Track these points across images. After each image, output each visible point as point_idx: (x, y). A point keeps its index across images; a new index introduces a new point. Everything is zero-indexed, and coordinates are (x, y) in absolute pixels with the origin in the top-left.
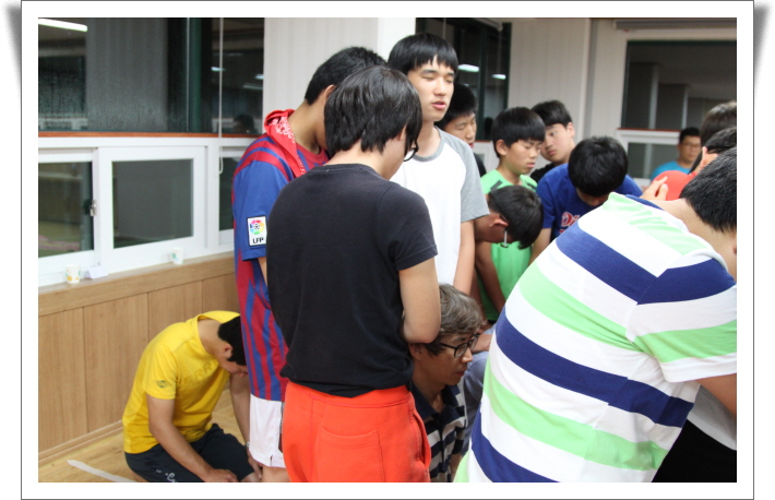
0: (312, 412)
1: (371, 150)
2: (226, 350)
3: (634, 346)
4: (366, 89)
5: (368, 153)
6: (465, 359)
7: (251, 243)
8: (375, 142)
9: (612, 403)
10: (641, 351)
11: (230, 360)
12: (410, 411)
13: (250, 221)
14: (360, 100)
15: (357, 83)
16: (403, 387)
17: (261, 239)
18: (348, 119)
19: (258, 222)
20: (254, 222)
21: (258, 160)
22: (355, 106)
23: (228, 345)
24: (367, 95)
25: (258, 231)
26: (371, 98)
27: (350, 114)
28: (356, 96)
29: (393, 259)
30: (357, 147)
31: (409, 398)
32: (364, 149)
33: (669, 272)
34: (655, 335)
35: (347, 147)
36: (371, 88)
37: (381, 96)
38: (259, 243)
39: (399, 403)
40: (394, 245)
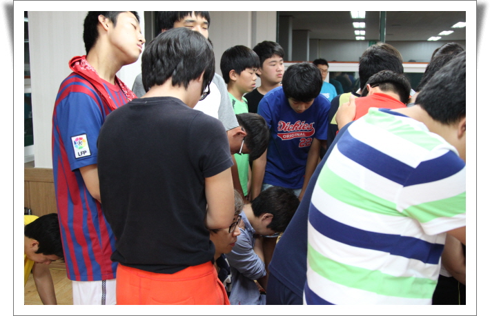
0: (140, 287)
1: (180, 85)
2: (34, 245)
3: (401, 214)
4: (177, 41)
5: (177, 87)
6: (235, 234)
7: (77, 156)
8: (182, 80)
9: (393, 253)
10: (406, 216)
11: (38, 252)
12: (215, 279)
13: (74, 139)
14: (172, 48)
15: (170, 36)
16: (210, 262)
17: (85, 152)
18: (163, 62)
19: (81, 139)
20: (77, 139)
21: (74, 91)
22: (168, 53)
23: (35, 241)
24: (178, 45)
25: (82, 147)
26: (180, 47)
27: (164, 58)
28: (169, 45)
29: (201, 170)
30: (169, 82)
31: (213, 270)
32: (174, 84)
33: (422, 164)
34: (417, 207)
35: (161, 83)
36: (181, 40)
37: (187, 46)
38: (83, 155)
39: (208, 274)
40: (203, 158)
